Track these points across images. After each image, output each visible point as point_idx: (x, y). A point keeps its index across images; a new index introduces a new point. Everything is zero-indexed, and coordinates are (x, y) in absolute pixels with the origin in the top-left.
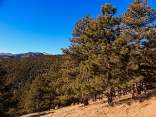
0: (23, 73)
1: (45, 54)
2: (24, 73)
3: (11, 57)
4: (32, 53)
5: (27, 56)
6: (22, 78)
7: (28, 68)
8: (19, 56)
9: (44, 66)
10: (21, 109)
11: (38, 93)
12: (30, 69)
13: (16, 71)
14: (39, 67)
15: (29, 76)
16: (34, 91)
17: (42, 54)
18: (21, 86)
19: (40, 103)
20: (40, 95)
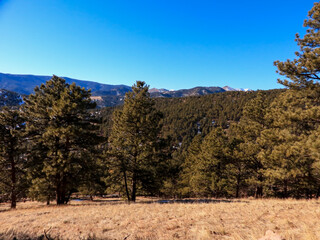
0: (185, 124)
1: (227, 90)
2: (188, 126)
3: (167, 95)
4: (202, 88)
5: (193, 94)
6: (184, 134)
7: (196, 116)
8: (180, 93)
9: (226, 114)
10: (183, 186)
11: (215, 162)
12: (199, 119)
13: (174, 121)
14: (216, 115)
15: (196, 131)
16: (208, 155)
17: (223, 90)
18: (182, 148)
19: (217, 181)
20: (218, 166)
